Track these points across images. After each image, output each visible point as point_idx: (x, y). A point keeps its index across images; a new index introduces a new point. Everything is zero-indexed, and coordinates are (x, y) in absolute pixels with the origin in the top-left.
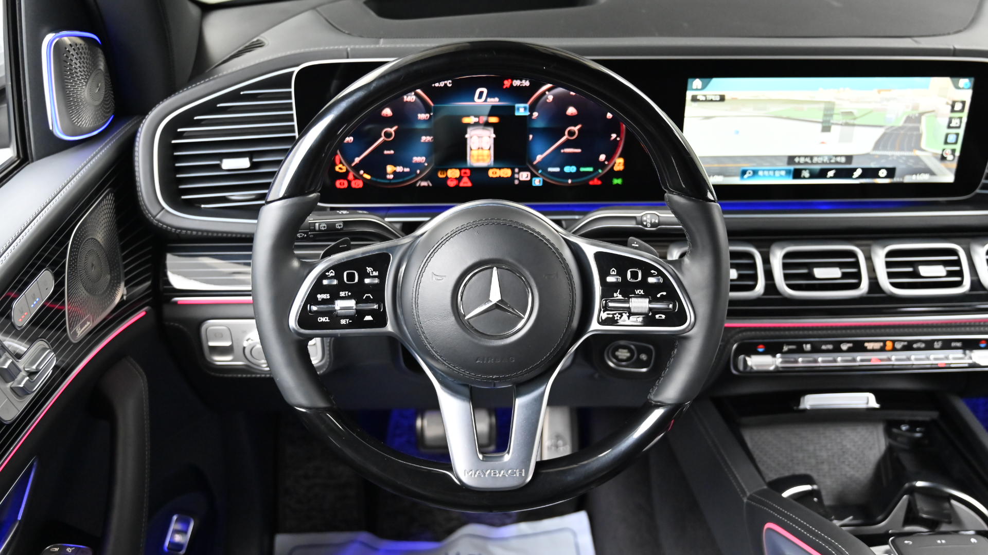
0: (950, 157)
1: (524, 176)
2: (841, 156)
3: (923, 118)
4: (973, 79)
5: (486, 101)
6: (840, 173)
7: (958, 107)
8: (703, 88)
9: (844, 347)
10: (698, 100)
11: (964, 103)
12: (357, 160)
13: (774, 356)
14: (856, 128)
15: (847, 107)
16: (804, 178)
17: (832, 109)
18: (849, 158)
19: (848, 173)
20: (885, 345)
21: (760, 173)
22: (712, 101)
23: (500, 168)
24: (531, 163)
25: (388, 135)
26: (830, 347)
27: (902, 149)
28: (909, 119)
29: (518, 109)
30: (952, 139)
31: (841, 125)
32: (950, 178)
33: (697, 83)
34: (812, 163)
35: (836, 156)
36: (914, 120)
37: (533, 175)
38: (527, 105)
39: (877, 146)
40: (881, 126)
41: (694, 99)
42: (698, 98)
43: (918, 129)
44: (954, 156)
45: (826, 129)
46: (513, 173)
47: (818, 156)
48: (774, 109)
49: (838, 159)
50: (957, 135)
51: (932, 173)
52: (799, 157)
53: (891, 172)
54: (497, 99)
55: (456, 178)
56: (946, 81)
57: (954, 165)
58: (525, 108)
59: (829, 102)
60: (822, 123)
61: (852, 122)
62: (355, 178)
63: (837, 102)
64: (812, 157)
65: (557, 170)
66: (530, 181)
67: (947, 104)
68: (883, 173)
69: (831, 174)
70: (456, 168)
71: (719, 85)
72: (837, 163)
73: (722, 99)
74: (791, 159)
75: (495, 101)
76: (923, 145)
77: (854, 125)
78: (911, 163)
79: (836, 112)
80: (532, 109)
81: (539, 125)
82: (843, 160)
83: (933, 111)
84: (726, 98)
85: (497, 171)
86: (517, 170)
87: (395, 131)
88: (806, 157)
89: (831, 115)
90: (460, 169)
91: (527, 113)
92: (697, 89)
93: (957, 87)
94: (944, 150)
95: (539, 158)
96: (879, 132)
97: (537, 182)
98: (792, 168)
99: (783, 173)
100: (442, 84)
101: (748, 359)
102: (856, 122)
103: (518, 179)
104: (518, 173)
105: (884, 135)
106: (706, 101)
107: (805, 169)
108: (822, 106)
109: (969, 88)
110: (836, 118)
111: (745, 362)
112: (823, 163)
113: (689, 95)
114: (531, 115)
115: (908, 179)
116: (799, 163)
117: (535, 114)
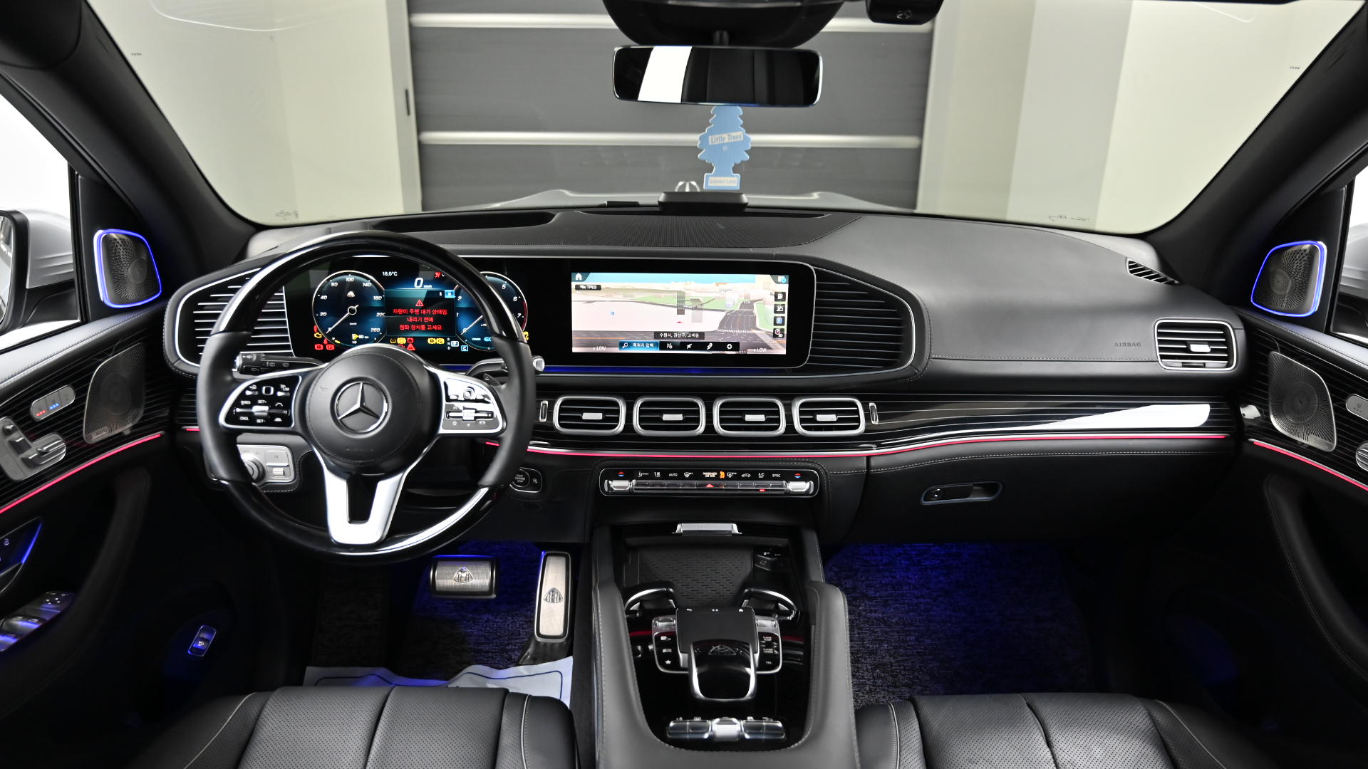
0: (780, 335)
1: (454, 344)
2: (695, 333)
3: (755, 304)
4: (788, 276)
5: (423, 287)
6: (696, 346)
7: (780, 297)
8: (583, 280)
9: (687, 475)
10: (581, 289)
11: (784, 294)
12: (330, 329)
13: (631, 481)
14: (704, 312)
15: (695, 295)
16: (669, 349)
17: (684, 297)
18: (702, 334)
19: (703, 346)
20: (719, 474)
21: (635, 345)
22: (591, 289)
23: (436, 338)
24: (459, 334)
25: (352, 311)
26: (675, 475)
27: (741, 329)
28: (743, 305)
29: (447, 293)
30: (779, 321)
31: (692, 309)
32: (783, 351)
33: (579, 276)
34: (673, 338)
35: (692, 333)
36: (748, 305)
37: (461, 344)
38: (453, 291)
39: (722, 325)
40: (723, 311)
41: (578, 288)
42: (581, 287)
43: (752, 313)
44: (784, 334)
45: (681, 312)
46: (446, 341)
47: (677, 333)
48: (639, 296)
49: (693, 335)
50: (783, 318)
51: (769, 348)
52: (663, 333)
53: (736, 346)
54: (431, 286)
55: (403, 345)
56: (767, 277)
57: (784, 341)
58: (452, 293)
59: (680, 292)
60: (677, 307)
61: (700, 307)
62: (329, 343)
63: (686, 292)
64: (673, 333)
65: (479, 339)
66: (459, 348)
67: (771, 294)
68: (729, 346)
69: (689, 346)
70: (403, 337)
71: (595, 278)
72: (692, 338)
73: (599, 288)
74: (657, 335)
75: (429, 287)
76: (758, 325)
77: (702, 309)
78: (750, 339)
79: (686, 299)
80: (457, 294)
81: (463, 305)
82: (697, 336)
83: (762, 300)
84: (602, 287)
85: (434, 339)
86: (448, 339)
87: (357, 308)
88: (668, 333)
89: (684, 301)
90: (406, 338)
91: (454, 297)
92: (579, 281)
93: (777, 283)
94: (775, 329)
95: (465, 330)
96: (723, 315)
97: (464, 349)
98: (658, 341)
99: (652, 345)
100: (390, 274)
101: (610, 482)
102: (704, 307)
103: (450, 346)
104: (450, 342)
105: (726, 316)
106: (587, 289)
107: (669, 343)
108: (676, 294)
109: (785, 283)
110: (687, 304)
111: (609, 485)
112: (682, 338)
113: (573, 284)
114: (457, 298)
115: (750, 352)
116: (663, 338)
117: (460, 297)
